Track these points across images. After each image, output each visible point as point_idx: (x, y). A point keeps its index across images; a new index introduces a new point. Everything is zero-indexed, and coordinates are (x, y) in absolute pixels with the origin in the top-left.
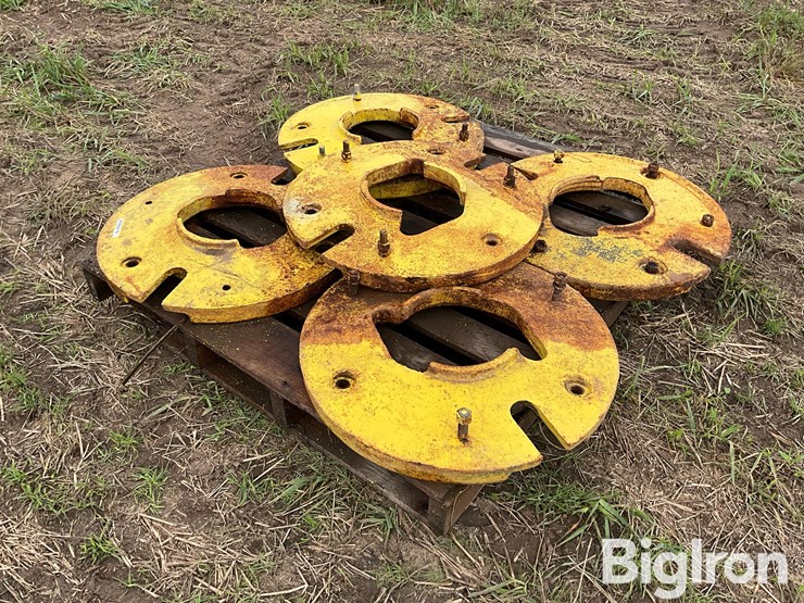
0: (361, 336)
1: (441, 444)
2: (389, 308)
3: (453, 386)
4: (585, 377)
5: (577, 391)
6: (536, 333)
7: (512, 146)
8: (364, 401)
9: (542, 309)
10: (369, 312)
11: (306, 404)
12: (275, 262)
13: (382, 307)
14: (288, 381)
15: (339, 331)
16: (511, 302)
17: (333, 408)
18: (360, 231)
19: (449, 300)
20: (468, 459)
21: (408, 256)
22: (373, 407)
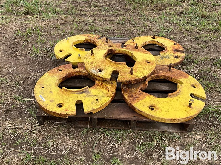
0: (144, 96)
1: (188, 110)
2: (142, 87)
3: (176, 97)
4: (193, 84)
5: (194, 87)
6: (176, 78)
7: (116, 41)
8: (163, 110)
9: (170, 73)
10: (139, 89)
11: (145, 119)
12: (101, 88)
13: (140, 87)
14: (134, 116)
15: (137, 97)
16: (163, 74)
17: (158, 115)
18: (120, 71)
19: (151, 79)
20: (195, 111)
21: (138, 72)
22: (166, 110)
